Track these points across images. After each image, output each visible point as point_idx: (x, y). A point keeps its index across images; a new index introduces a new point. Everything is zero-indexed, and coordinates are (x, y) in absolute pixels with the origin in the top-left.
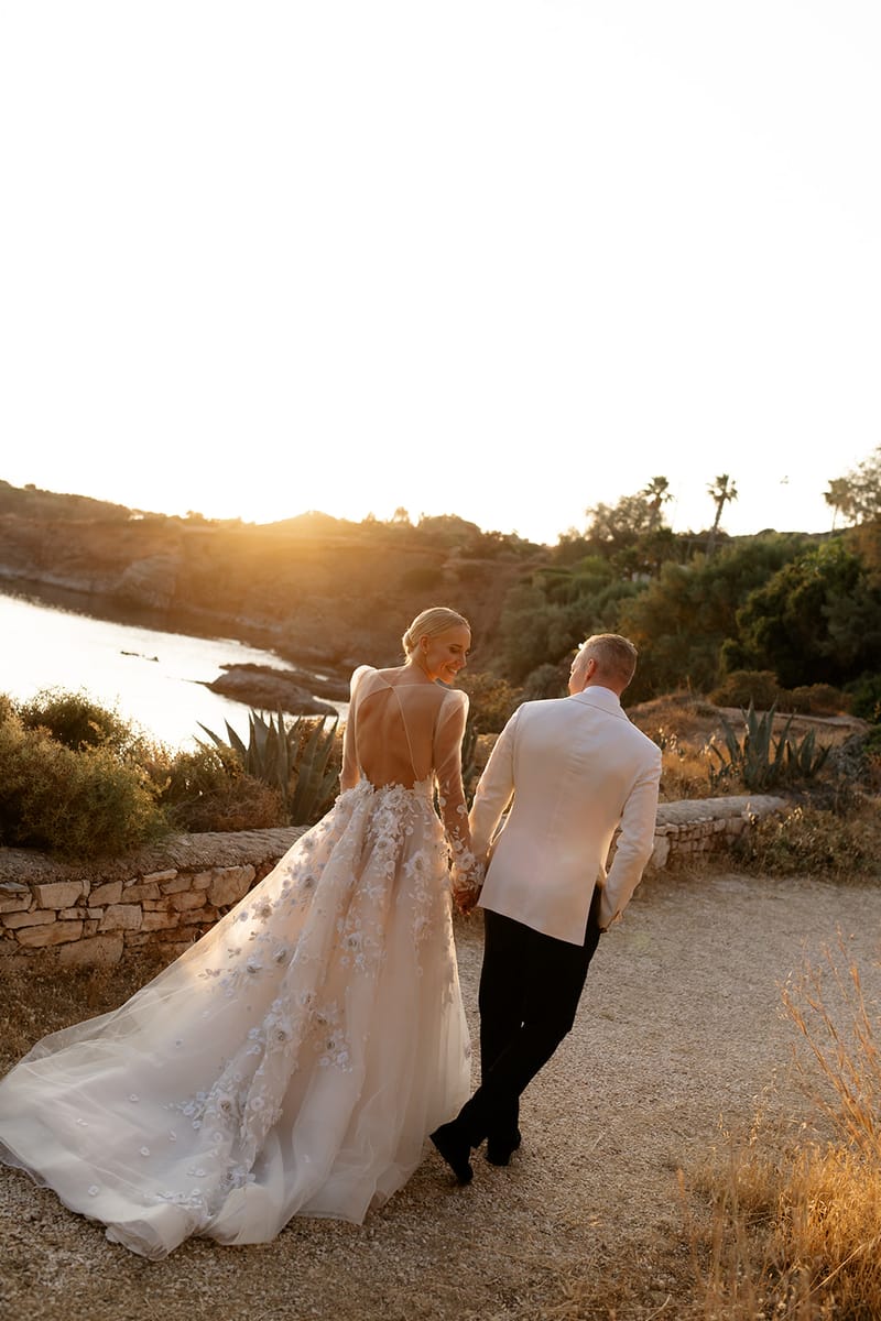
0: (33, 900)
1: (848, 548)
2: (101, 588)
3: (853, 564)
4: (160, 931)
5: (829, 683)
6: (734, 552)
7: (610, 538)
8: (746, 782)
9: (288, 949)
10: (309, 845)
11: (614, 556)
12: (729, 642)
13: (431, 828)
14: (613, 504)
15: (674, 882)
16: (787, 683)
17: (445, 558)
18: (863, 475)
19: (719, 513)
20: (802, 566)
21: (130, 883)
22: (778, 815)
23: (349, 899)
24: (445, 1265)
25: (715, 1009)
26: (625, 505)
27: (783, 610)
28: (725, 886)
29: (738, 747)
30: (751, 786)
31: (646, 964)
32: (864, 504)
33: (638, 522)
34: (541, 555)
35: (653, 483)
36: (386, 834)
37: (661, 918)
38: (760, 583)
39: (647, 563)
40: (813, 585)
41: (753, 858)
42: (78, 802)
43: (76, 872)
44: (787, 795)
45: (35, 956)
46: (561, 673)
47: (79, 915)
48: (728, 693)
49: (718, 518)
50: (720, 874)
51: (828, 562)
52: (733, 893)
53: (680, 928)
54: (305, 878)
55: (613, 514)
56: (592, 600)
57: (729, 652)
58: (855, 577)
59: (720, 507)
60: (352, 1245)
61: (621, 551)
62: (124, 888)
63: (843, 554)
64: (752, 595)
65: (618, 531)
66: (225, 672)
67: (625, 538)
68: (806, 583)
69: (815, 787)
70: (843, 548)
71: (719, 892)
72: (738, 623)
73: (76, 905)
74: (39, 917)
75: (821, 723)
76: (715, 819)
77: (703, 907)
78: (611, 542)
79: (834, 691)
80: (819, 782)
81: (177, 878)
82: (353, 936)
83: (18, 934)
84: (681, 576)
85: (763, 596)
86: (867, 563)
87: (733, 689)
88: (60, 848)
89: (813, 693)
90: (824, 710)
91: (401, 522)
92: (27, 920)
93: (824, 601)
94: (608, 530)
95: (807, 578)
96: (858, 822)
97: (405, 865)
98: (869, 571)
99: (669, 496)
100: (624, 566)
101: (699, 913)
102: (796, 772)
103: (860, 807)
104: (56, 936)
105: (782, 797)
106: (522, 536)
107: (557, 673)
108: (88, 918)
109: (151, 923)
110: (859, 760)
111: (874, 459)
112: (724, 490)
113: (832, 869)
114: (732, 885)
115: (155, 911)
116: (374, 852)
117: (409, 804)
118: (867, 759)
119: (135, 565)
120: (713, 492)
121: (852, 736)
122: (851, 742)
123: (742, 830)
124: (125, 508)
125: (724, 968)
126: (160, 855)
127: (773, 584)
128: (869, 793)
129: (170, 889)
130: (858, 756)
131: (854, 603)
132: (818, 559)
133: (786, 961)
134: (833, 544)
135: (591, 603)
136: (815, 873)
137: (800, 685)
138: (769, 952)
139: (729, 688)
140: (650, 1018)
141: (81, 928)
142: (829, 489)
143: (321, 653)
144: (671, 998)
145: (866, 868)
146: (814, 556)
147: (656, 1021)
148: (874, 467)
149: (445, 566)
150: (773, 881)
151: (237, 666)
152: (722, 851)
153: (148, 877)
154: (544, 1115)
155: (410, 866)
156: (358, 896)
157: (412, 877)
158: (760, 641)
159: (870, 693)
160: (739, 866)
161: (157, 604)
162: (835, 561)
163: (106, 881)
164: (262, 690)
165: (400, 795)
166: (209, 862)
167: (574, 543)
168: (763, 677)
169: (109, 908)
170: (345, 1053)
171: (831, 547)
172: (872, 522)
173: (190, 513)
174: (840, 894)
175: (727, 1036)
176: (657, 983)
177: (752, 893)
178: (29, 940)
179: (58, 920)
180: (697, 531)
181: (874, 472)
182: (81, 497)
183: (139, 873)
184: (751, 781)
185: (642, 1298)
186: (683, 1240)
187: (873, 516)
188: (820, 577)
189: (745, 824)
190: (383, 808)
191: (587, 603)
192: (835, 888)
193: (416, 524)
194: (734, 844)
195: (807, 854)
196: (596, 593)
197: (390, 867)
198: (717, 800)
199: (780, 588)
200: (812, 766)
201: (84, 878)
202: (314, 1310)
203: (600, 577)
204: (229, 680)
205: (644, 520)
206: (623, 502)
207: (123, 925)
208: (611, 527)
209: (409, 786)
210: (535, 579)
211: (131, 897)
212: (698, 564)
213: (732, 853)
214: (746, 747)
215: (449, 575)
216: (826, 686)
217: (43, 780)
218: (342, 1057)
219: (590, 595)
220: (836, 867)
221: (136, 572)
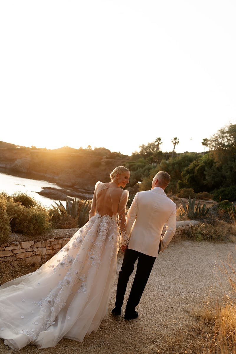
0: (20, 246)
1: (210, 157)
2: (8, 166)
3: (212, 161)
4: (50, 254)
5: (207, 191)
6: (180, 158)
7: (146, 154)
8: (189, 217)
9: (72, 259)
10: (81, 231)
11: (147, 158)
12: (179, 181)
13: (116, 228)
14: (146, 145)
15: (173, 243)
16: (196, 192)
17: (102, 159)
18: (214, 137)
19: (174, 147)
20: (199, 161)
21: (43, 242)
22: (197, 225)
23: (92, 246)
24: (137, 334)
25: (189, 274)
26: (150, 145)
27: (194, 173)
28: (185, 244)
29: (186, 208)
30: (190, 218)
31: (170, 263)
32: (215, 145)
33: (153, 149)
34: (128, 158)
35: (157, 139)
36: (104, 229)
37: (171, 251)
38: (187, 166)
39: (156, 160)
40: (202, 166)
41: (192, 236)
42: (30, 221)
43: (30, 239)
44: (199, 220)
45: (20, 261)
46: (133, 189)
47: (31, 250)
48: (181, 194)
49: (174, 149)
50: (184, 240)
51: (205, 160)
52: (188, 245)
53: (177, 254)
54: (79, 240)
55: (147, 147)
56: (141, 170)
57: (180, 184)
58: (212, 164)
59: (175, 146)
60: (114, 330)
61: (149, 157)
62: (42, 243)
63: (209, 158)
64: (186, 169)
65: (148, 152)
66: (43, 189)
67: (150, 154)
68: (200, 166)
69: (206, 218)
70: (209, 157)
71: (185, 245)
72: (182, 176)
73: (31, 247)
74: (22, 251)
75: (206, 202)
76: (183, 226)
77: (181, 249)
78: (146, 155)
79: (208, 193)
80: (207, 217)
81: (55, 240)
82: (92, 256)
83: (17, 255)
84: (166, 164)
85: (189, 169)
86: (216, 160)
87: (182, 193)
88: (26, 233)
89: (203, 194)
90: (206, 198)
91: (89, 149)
92: (19, 251)
93: (204, 170)
94: (145, 152)
95: (200, 164)
96: (218, 227)
97: (109, 238)
98: (216, 163)
99: (161, 143)
100: (149, 161)
101: (181, 250)
102: (201, 214)
103: (218, 223)
104: (26, 255)
105: (198, 221)
106: (122, 153)
107: (132, 189)
108: (33, 251)
109: (48, 252)
110: (216, 211)
111: (217, 133)
112: (176, 141)
113: (212, 239)
114: (188, 243)
115: (49, 249)
116: (100, 233)
117: (111, 221)
118: (218, 211)
119: (18, 160)
120: (173, 142)
121: (214, 205)
122: (214, 207)
123: (189, 229)
124: (14, 145)
125: (189, 264)
126: (50, 235)
127: (191, 166)
128: (219, 220)
129: (53, 243)
130: (216, 210)
131: (212, 171)
132: (203, 159)
133: (204, 262)
134: (206, 155)
135: (141, 171)
136: (208, 240)
137: (200, 192)
138: (199, 260)
139: (181, 193)
140: (173, 276)
141: (31, 253)
142: (203, 141)
143: (69, 184)
144: (178, 271)
145: (221, 239)
146: (201, 158)
147: (175, 277)
148: (217, 135)
149: (102, 161)
150: (197, 242)
151: (46, 188)
152: (184, 235)
153: (48, 240)
154: (152, 299)
155: (110, 238)
156: (94, 245)
157: (111, 241)
158: (188, 181)
159: (217, 194)
160: (189, 238)
161: (24, 171)
162: (207, 160)
163: (38, 241)
164: (53, 194)
165: (108, 219)
166: (62, 237)
167: (136, 155)
168: (190, 190)
169: (38, 248)
170: (85, 288)
171: (206, 156)
172: (217, 150)
173: (32, 146)
174: (215, 245)
175: (193, 280)
176: (173, 268)
177: (193, 245)
178: (19, 257)
179: (26, 251)
180: (168, 152)
181: (217, 137)
182: (3, 142)
183: (45, 239)
184: (190, 217)
185: (185, 341)
186: (192, 328)
187: (217, 148)
188: (203, 164)
189: (190, 228)
190: (103, 222)
191: (140, 171)
192: (213, 244)
193: (93, 150)
194: (187, 233)
195: (206, 235)
196: (143, 168)
197: (104, 238)
198: (182, 221)
199: (193, 167)
200: (205, 213)
201: (32, 240)
202: (108, 344)
203: (143, 164)
204: (44, 191)
205: (155, 149)
206: (149, 144)
207: (42, 253)
208: (146, 151)
209: (111, 216)
210: (126, 164)
211: (44, 246)
212: (171, 160)
213: (187, 235)
214: (189, 208)
215: (103, 163)
216: (206, 192)
217: (21, 215)
218: (83, 290)
219: (141, 169)
220: (213, 239)
221: (18, 162)
